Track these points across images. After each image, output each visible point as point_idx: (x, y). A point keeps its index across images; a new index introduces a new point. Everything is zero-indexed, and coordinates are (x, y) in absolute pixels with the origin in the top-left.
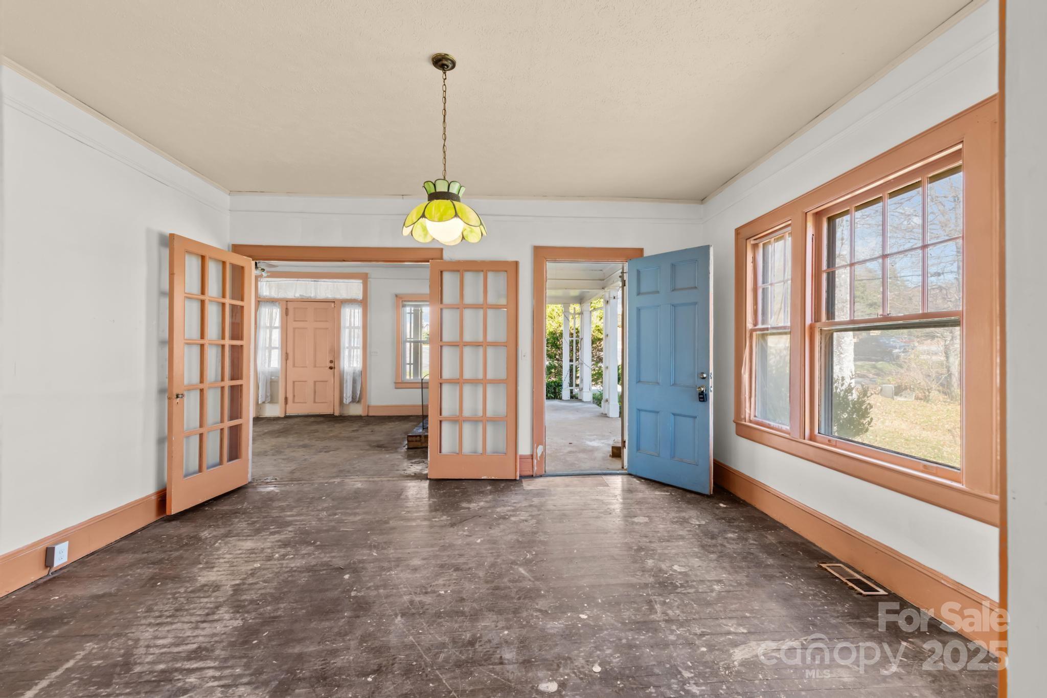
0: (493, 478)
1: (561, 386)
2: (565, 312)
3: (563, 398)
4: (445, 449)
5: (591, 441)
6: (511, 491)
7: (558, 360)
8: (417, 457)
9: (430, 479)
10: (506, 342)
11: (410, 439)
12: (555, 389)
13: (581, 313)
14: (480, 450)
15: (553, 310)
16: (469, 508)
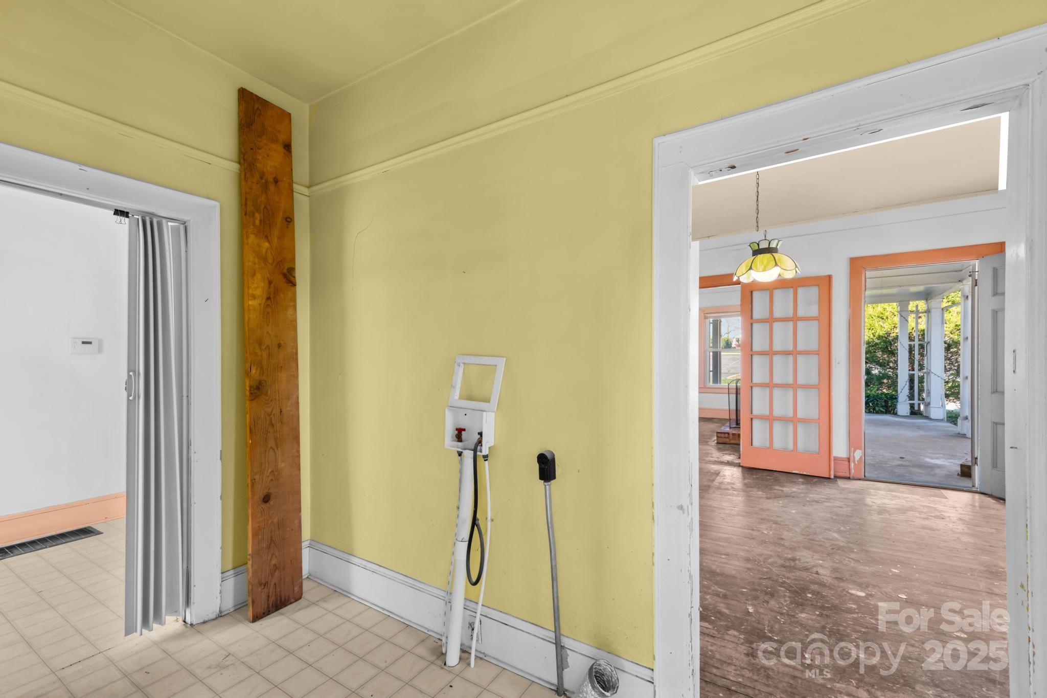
0: (805, 473)
1: (896, 399)
2: (901, 311)
3: (900, 413)
4: (756, 443)
5: (932, 458)
6: (825, 485)
7: (893, 368)
8: (728, 450)
9: (742, 467)
10: (819, 350)
11: (719, 435)
12: (886, 402)
13: (928, 311)
14: (791, 446)
15: (885, 309)
16: (782, 491)
